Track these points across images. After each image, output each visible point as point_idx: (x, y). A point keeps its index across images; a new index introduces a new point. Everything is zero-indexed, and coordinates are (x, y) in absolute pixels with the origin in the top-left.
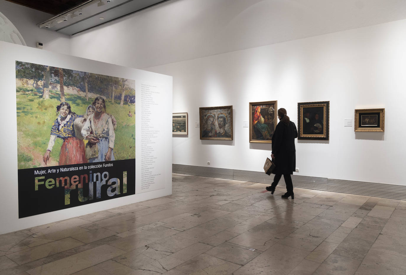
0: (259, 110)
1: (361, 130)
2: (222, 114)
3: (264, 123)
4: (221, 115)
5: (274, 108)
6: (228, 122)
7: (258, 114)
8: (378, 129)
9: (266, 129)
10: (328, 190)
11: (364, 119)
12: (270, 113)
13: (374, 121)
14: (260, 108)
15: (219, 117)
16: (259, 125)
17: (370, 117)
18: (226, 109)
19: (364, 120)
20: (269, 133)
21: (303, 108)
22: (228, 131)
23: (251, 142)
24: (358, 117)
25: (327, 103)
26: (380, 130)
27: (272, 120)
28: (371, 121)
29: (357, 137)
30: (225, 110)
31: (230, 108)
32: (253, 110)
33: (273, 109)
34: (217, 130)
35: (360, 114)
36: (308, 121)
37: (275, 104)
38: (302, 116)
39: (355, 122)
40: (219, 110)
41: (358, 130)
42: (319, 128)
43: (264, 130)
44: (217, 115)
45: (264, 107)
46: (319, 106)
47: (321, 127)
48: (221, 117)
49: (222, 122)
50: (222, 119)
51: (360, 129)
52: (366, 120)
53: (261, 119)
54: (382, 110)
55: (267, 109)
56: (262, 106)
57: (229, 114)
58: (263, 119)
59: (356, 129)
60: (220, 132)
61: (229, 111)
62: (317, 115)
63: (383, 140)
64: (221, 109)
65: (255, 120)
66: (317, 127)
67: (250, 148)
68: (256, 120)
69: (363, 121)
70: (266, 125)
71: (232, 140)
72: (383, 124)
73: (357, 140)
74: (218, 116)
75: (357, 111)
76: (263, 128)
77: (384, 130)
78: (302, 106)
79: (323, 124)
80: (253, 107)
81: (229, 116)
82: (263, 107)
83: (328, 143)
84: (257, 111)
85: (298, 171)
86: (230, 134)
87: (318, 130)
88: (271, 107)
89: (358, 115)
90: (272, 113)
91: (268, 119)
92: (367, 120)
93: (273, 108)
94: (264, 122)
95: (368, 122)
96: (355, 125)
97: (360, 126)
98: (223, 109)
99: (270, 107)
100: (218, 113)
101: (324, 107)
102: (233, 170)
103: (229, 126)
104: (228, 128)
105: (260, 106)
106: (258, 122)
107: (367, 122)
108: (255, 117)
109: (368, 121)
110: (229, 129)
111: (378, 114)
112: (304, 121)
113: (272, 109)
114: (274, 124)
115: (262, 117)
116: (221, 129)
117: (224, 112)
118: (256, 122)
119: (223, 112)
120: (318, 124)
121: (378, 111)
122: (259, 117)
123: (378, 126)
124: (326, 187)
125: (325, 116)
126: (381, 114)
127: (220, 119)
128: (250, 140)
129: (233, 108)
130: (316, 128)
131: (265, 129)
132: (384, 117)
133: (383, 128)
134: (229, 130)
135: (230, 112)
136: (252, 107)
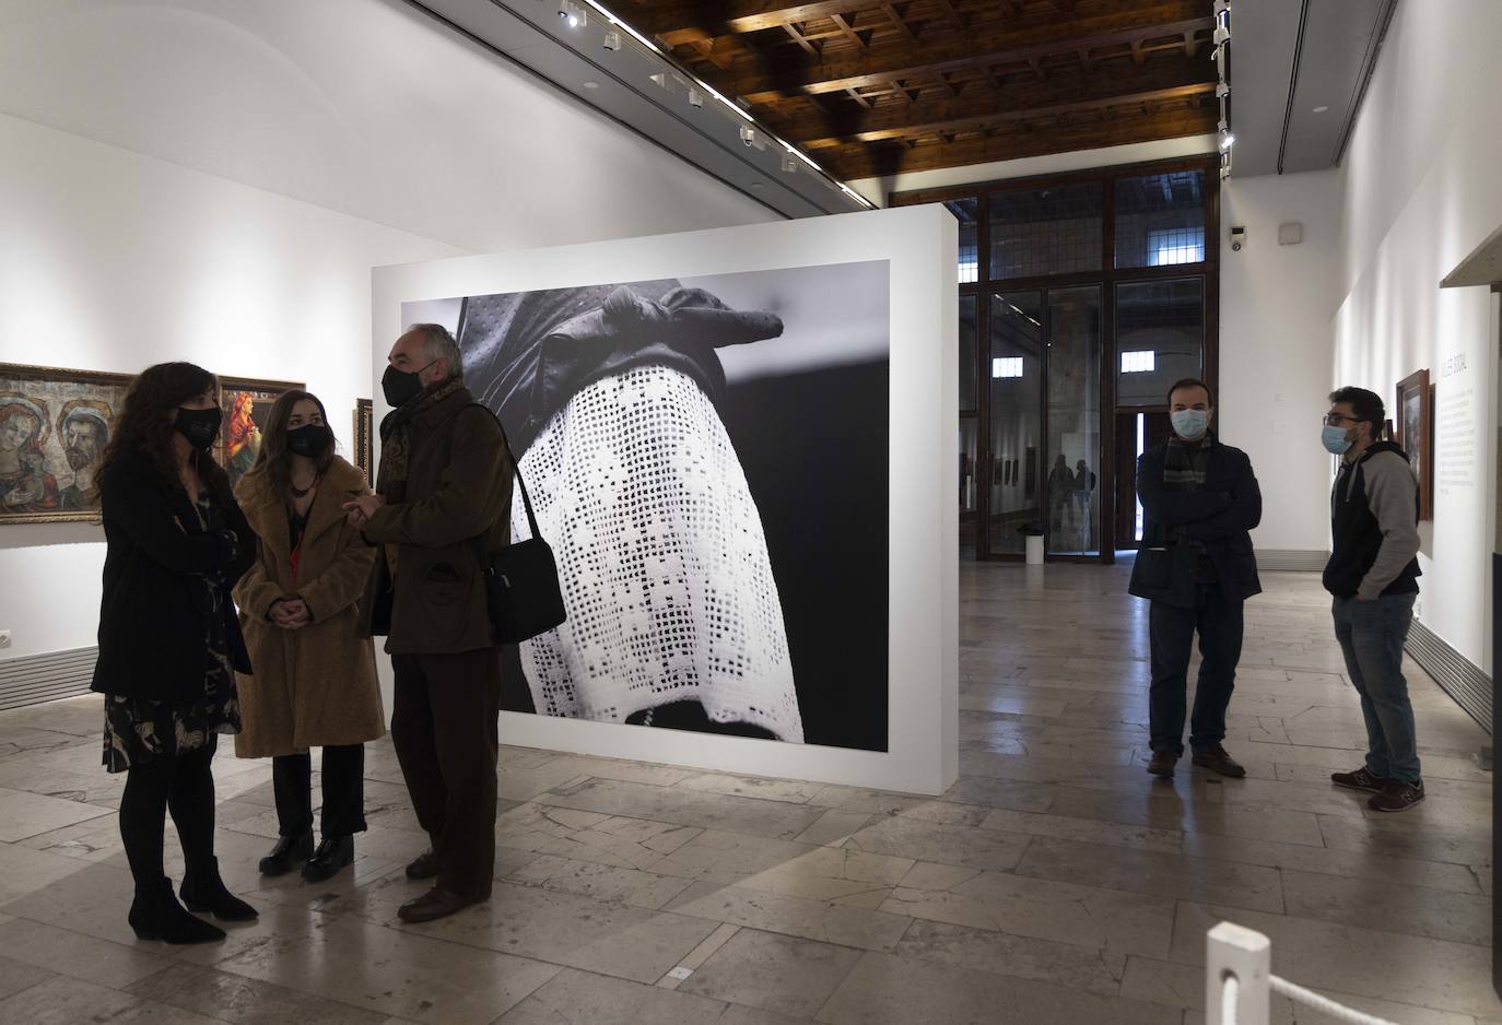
0: (248, 407)
2: (86, 403)
4: (81, 410)
7: (245, 419)
14: (250, 399)
15: (71, 420)
16: (246, 458)
18: (108, 384)
30: (106, 388)
34: (57, 477)
40: (74, 386)
44: (59, 409)
48: (82, 420)
49: (90, 442)
50: (86, 429)
53: (253, 437)
56: (256, 394)
60: (74, 487)
64: (83, 382)
65: (232, 442)
68: (238, 442)
74: (64, 414)
80: (227, 392)
84: (238, 410)
98: (93, 383)
100: (66, 399)
106: (246, 448)
108: (232, 432)
115: (257, 432)
116: (83, 470)
117: (97, 398)
118: (237, 448)
119: (90, 397)
122: (246, 430)
127: (74, 427)
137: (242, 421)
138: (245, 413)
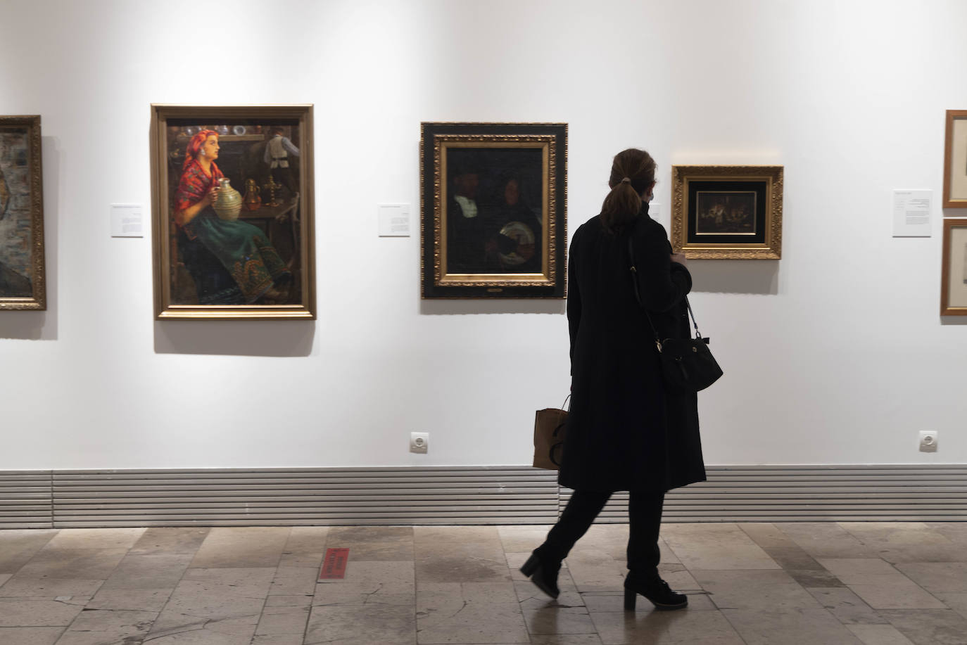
0: (213, 150)
1: (699, 252)
3: (238, 219)
5: (295, 141)
6: (12, 205)
7: (206, 167)
8: (760, 250)
9: (254, 249)
11: (707, 207)
12: (274, 165)
13: (745, 216)
14: (214, 138)
16: (209, 225)
17: (727, 199)
19: (707, 214)
20: (269, 266)
21: (448, 149)
22: (13, 262)
23: (165, 314)
24: (685, 200)
25: (560, 131)
26: (767, 252)
27: (288, 202)
28: (734, 215)
31: (21, 131)
32: (171, 147)
33: (294, 148)
35: (694, 187)
36: (469, 209)
37: (302, 124)
38: (442, 184)
42: (522, 243)
43: (239, 254)
45: (240, 132)
46: (524, 145)
47: (529, 236)
51: (691, 251)
52: (715, 210)
53: (221, 195)
54: (776, 172)
55: (256, 147)
56: (225, 128)
57: (20, 162)
58: (232, 197)
61: (21, 145)
62: (512, 184)
63: (775, 292)
65: (185, 202)
66: (516, 238)
67: (160, 348)
68: (193, 202)
69: (703, 215)
70: (251, 230)
71: (44, 307)
72: (778, 227)
75: (680, 172)
76: (236, 242)
77: (780, 255)
78: (441, 140)
79: (540, 227)
80: (175, 129)
81: (18, 171)
82: (231, 132)
84: (195, 154)
85: (426, 446)
86: (25, 274)
87: (519, 254)
88: (279, 138)
89: (685, 188)
90: (286, 164)
91: (265, 196)
92: (718, 212)
93: (288, 142)
94: (243, 210)
95: (721, 221)
96: (675, 234)
97: (692, 238)
99: (271, 136)
101: (546, 149)
102: (52, 473)
103: (20, 228)
104: (17, 240)
105: (216, 128)
106: (209, 212)
107: (719, 220)
108: (185, 186)
109: (723, 214)
110: (19, 246)
111: (760, 187)
112: (453, 209)
113: (284, 146)
114: (298, 224)
115: (227, 186)
118: (193, 210)
120: (519, 227)
121: (760, 174)
122: (209, 184)
123: (760, 239)
124: (556, 508)
125: (547, 188)
126: (770, 189)
128: (160, 305)
129: (46, 130)
130: (510, 244)
131: (248, 250)
132: (779, 200)
133: (777, 249)
134: (17, 254)
135: (21, 154)
136: (169, 133)
137: (202, 170)
138: (207, 158)
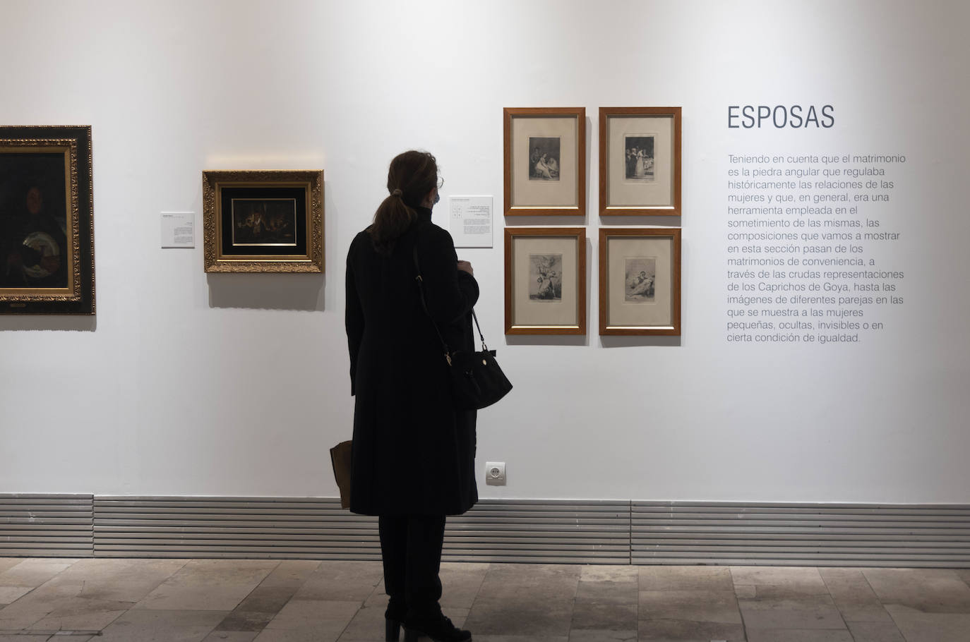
8: (300, 263)
10: (97, 553)
11: (243, 216)
13: (284, 226)
17: (265, 207)
19: (243, 223)
24: (217, 208)
25: (80, 135)
26: (308, 264)
28: (272, 224)
29: (219, 299)
35: (227, 194)
39: (208, 228)
41: (219, 265)
42: (46, 255)
46: (44, 150)
47: (54, 248)
51: (227, 263)
52: (252, 219)
54: (314, 178)
59: (209, 260)
62: (35, 192)
63: (322, 309)
66: (39, 249)
69: (239, 225)
72: (320, 238)
73: (219, 312)
75: (211, 179)
77: (324, 268)
79: (65, 238)
83: (92, 327)
87: (43, 267)
89: (217, 196)
92: (255, 221)
95: (259, 230)
96: (208, 245)
97: (228, 250)
101: (67, 154)
107: (257, 229)
109: (261, 222)
111: (300, 194)
120: (43, 237)
121: (297, 180)
123: (300, 250)
124: (91, 539)
125: (70, 195)
126: (309, 195)
130: (33, 256)
132: (320, 207)
133: (320, 261)
